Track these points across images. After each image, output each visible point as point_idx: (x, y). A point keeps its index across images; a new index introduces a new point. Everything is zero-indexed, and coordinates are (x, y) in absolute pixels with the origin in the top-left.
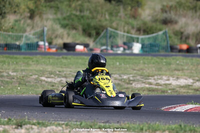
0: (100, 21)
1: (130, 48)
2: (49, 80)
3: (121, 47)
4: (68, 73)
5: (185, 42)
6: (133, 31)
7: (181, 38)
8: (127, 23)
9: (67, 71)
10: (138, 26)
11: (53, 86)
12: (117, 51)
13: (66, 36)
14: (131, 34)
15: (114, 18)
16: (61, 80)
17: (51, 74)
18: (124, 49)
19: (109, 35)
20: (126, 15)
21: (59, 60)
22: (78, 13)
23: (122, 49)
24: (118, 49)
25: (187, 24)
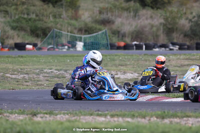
0: (45, 22)
1: (74, 46)
2: (13, 76)
3: (66, 45)
4: (29, 70)
5: (122, 40)
6: (76, 31)
7: (118, 37)
8: (70, 25)
9: (27, 68)
10: (80, 27)
11: (18, 82)
12: (62, 49)
13: (16, 37)
14: (74, 34)
15: (57, 20)
16: (25, 77)
17: (15, 71)
18: (69, 47)
19: (55, 35)
20: (68, 16)
21: (17, 59)
22: (26, 16)
23: (66, 47)
24: (63, 48)
25: (122, 24)
